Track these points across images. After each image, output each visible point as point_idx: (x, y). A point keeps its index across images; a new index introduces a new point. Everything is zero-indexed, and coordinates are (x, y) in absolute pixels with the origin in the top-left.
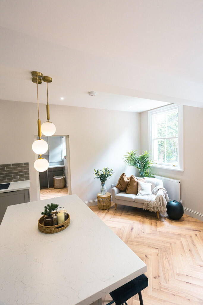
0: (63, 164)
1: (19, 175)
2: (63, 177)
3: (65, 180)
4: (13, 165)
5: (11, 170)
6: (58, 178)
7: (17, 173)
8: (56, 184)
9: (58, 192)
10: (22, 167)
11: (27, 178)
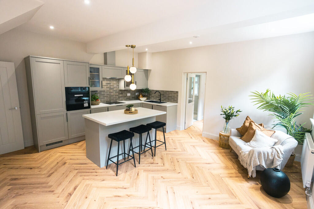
1: (173, 99)
5: (169, 95)
7: (172, 97)
10: (175, 94)
11: (177, 102)
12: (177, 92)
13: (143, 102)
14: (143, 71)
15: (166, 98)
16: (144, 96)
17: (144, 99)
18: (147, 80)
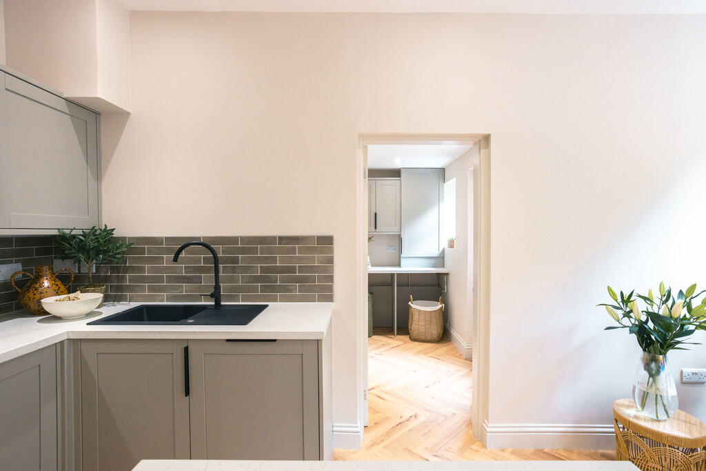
0: (443, 267)
1: (301, 280)
2: (439, 306)
3: (445, 318)
4: (281, 238)
5: (274, 260)
6: (422, 309)
7: (292, 270)
8: (417, 325)
9: (426, 353)
10: (313, 250)
11: (326, 294)
12: (327, 241)
13: (80, 328)
14: (63, 106)
15: (256, 279)
16: (71, 284)
17: (88, 300)
18: (98, 174)
